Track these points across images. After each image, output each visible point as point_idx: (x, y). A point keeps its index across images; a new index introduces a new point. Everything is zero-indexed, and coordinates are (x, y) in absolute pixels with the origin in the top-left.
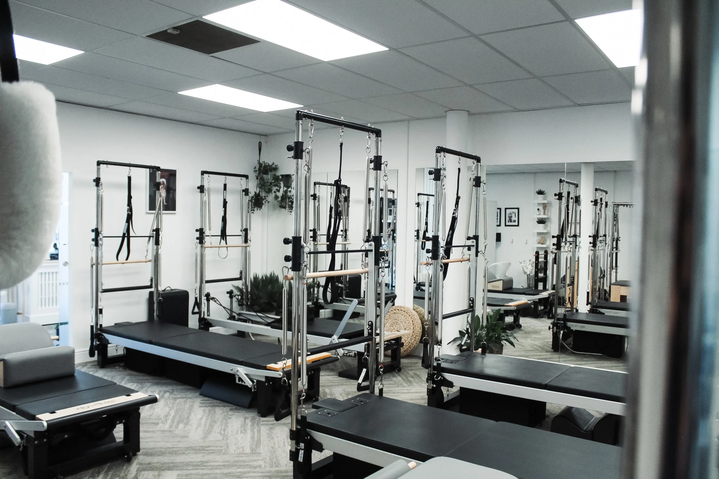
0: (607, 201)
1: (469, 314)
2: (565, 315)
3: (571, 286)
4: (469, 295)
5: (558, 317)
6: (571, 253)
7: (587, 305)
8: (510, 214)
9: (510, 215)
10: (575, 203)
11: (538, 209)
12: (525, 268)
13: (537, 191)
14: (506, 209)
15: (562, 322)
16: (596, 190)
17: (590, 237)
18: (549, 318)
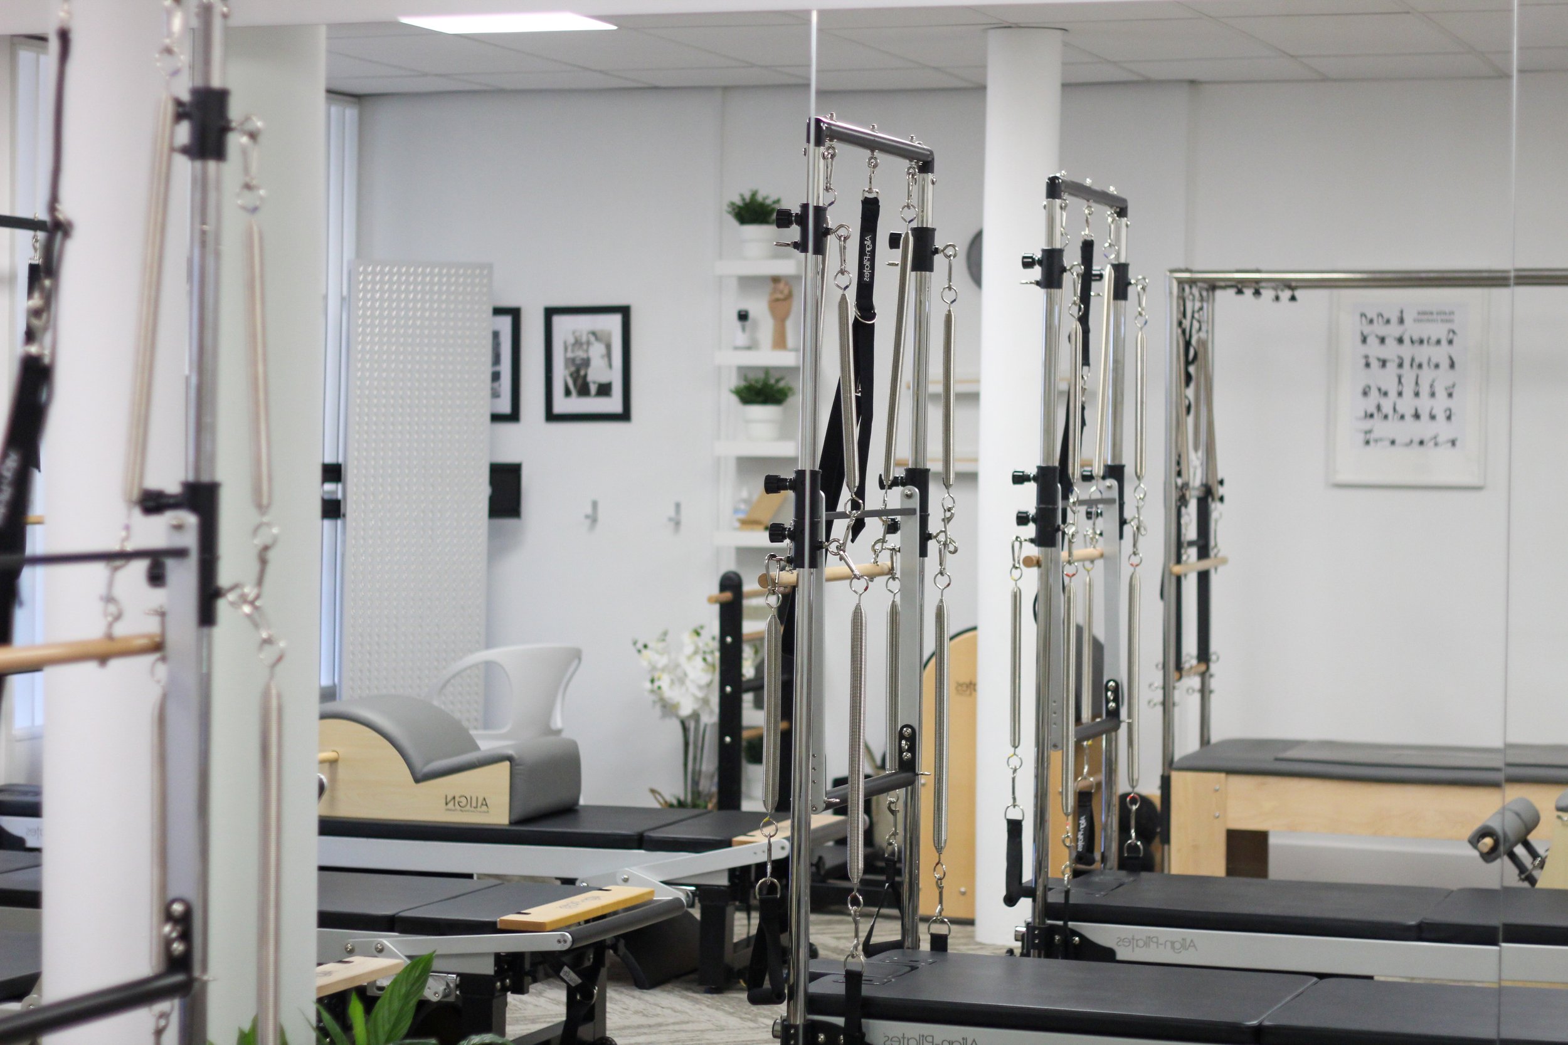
0: (1123, 260)
1: (163, 1006)
2: (853, 978)
3: (901, 792)
4: (163, 886)
5: (815, 988)
6: (895, 585)
7: (1011, 900)
8: (578, 343)
9: (581, 354)
10: (914, 269)
11: (743, 316)
12: (664, 682)
13: (733, 204)
14: (550, 313)
15: (840, 1021)
16: (1054, 189)
17: (1019, 479)
18: (758, 999)
